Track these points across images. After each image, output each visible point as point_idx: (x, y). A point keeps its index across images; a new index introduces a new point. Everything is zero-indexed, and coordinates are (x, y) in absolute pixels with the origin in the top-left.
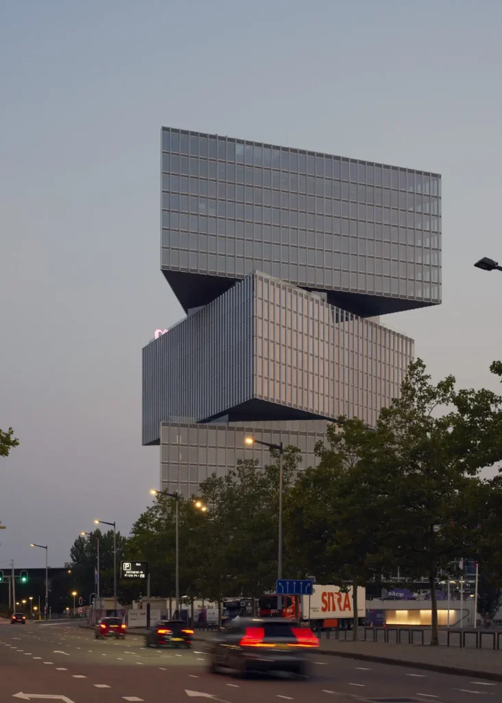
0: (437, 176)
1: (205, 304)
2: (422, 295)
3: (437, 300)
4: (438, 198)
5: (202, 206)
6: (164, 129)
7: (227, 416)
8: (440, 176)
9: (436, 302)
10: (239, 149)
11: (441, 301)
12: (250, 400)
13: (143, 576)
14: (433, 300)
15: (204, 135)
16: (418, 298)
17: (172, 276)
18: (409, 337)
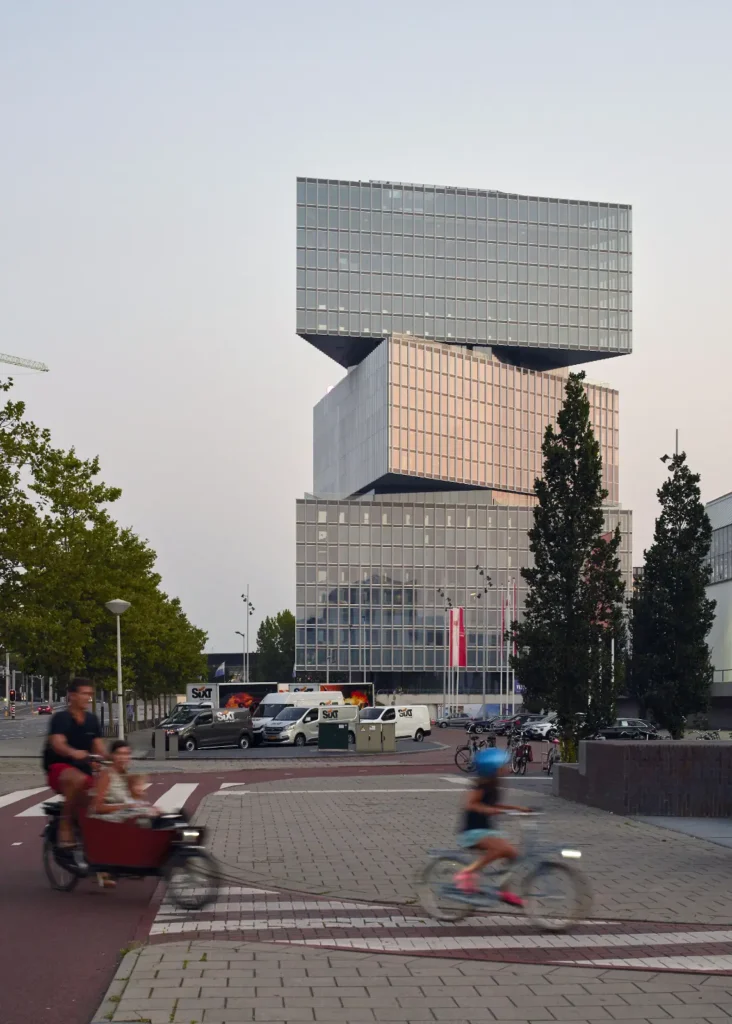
0: (628, 208)
2: (608, 344)
3: (626, 350)
4: (628, 232)
5: (343, 261)
6: (300, 180)
7: (373, 491)
8: (630, 207)
11: (631, 350)
12: (386, 475)
14: (622, 350)
15: (345, 183)
18: (612, 389)
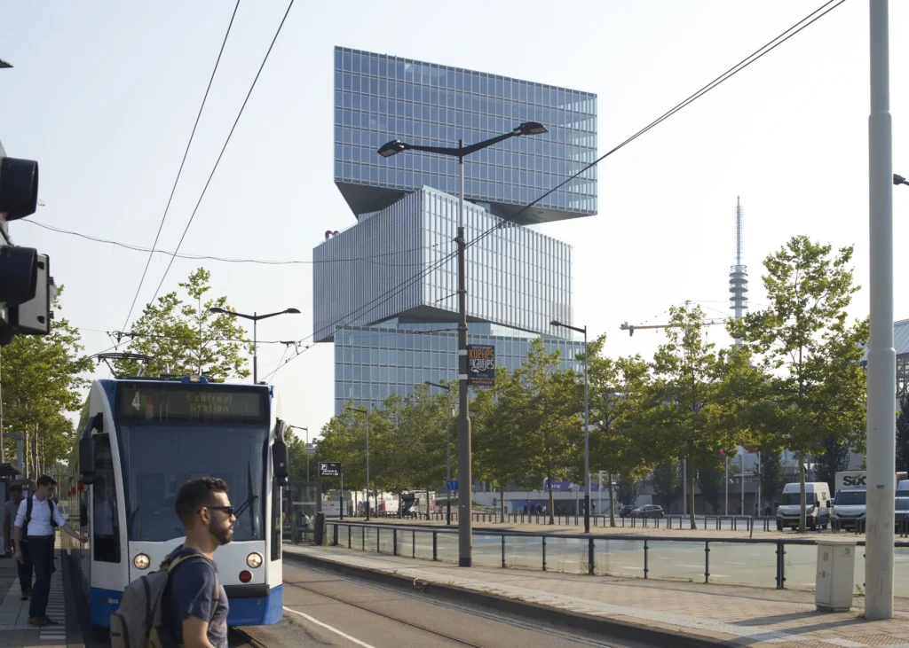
0: (593, 96)
1: (381, 210)
2: (579, 207)
3: (593, 212)
4: (594, 116)
6: (337, 48)
7: (396, 320)
8: (596, 95)
9: (593, 213)
10: (407, 66)
11: (596, 213)
12: (419, 307)
13: (337, 474)
14: (582, 210)
16: (575, 209)
17: (344, 187)
18: (568, 243)
